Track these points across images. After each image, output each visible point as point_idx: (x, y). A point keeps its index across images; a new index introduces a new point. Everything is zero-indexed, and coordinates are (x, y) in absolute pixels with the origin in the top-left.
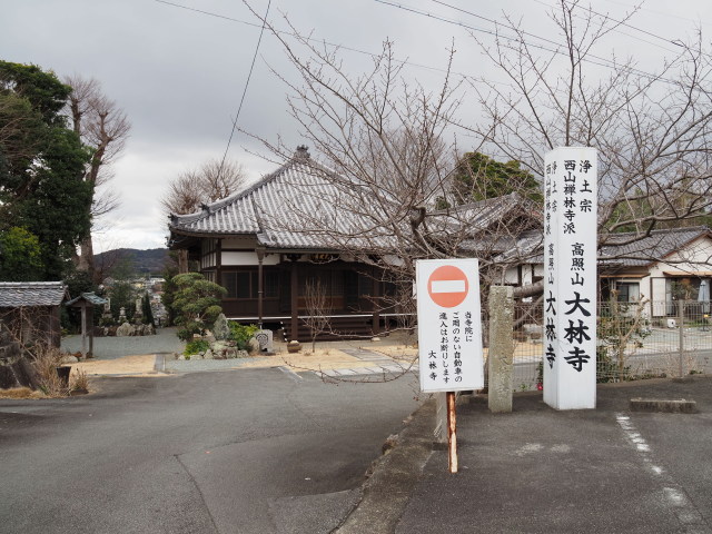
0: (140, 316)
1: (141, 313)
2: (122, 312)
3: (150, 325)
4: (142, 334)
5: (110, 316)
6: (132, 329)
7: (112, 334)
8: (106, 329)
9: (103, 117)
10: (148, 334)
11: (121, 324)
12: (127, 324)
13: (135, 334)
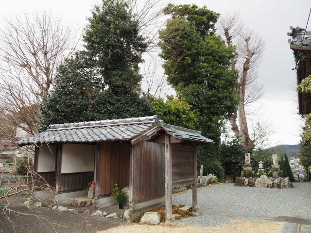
0: (276, 170)
1: (278, 167)
2: (261, 165)
3: (287, 179)
4: (279, 186)
5: (250, 168)
6: (269, 181)
7: (251, 185)
8: (247, 180)
9: (247, 40)
10: (284, 187)
11: (259, 176)
12: (264, 176)
13: (272, 187)
